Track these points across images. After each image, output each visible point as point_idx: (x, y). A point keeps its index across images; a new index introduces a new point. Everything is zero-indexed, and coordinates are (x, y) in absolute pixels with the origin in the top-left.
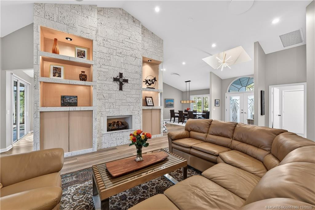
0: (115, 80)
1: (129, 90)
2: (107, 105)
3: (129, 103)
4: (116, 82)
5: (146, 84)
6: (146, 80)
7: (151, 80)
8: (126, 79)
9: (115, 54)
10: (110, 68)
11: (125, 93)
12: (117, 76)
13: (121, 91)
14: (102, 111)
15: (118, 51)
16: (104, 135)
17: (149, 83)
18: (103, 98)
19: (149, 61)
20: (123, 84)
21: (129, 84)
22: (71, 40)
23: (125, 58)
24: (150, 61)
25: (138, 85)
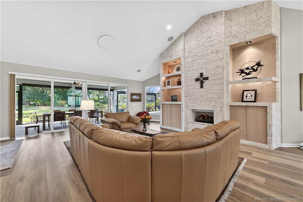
0: (197, 80)
1: (210, 87)
2: (191, 100)
3: (209, 99)
4: (197, 81)
5: (241, 74)
6: (240, 70)
7: (250, 68)
8: (206, 76)
9: (197, 59)
10: (193, 71)
11: (206, 90)
12: (199, 77)
13: (202, 89)
14: (188, 105)
15: (200, 55)
16: (189, 123)
17: (246, 73)
18: (188, 95)
19: (247, 43)
20: (204, 82)
21: (209, 81)
22: (176, 62)
23: (205, 58)
24: (249, 43)
25: (220, 79)
